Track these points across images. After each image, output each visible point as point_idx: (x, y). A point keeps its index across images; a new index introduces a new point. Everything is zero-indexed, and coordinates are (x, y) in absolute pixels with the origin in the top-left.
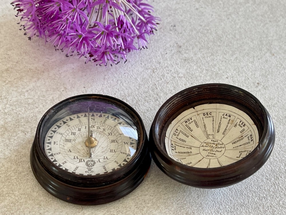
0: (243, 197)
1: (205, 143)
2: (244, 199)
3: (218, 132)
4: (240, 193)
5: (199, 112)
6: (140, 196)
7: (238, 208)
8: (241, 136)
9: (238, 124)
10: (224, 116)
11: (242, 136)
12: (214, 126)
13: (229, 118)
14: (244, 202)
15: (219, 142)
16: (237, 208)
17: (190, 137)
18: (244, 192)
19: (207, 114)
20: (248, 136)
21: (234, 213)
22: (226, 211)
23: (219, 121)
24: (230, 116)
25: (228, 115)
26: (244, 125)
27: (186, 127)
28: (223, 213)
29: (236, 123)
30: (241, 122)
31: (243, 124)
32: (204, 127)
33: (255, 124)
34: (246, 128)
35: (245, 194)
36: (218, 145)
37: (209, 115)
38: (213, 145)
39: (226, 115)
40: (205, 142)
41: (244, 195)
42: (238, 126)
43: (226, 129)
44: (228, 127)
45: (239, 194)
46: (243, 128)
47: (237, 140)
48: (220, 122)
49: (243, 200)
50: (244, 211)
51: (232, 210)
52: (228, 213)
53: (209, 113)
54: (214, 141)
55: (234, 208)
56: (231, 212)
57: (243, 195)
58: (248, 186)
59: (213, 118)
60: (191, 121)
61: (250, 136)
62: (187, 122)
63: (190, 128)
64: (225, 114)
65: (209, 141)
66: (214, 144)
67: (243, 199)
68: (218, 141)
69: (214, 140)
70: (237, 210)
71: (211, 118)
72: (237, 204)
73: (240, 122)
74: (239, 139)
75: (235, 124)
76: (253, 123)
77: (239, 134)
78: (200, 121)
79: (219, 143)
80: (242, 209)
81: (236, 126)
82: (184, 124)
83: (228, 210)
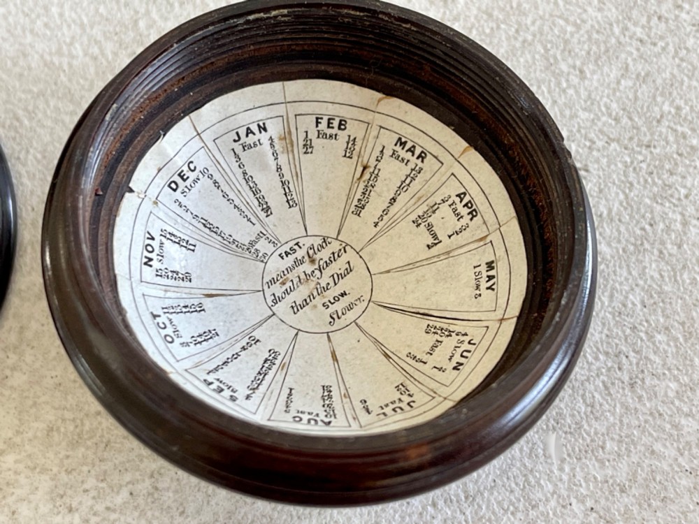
1: (273, 281)
3: (267, 210)
5: (153, 193)
8: (360, 169)
9: (313, 135)
10: (243, 139)
11: (365, 168)
12: (237, 202)
13: (264, 137)
15: (307, 242)
17: (208, 303)
19: (181, 176)
20: (388, 152)
23: (239, 172)
24: (263, 128)
25: (254, 128)
26: (342, 125)
27: (158, 280)
29: (302, 136)
30: (324, 123)
31: (336, 123)
32: (207, 231)
33: (389, 92)
34: (353, 129)
36: (317, 257)
37: (192, 176)
38: (301, 268)
39: (249, 132)
40: (267, 279)
42: (317, 143)
43: (283, 183)
44: (285, 170)
46: (343, 135)
47: (360, 190)
48: (245, 173)
53: (185, 168)
54: (287, 254)
59: (211, 177)
60: (155, 244)
61: (398, 148)
62: (151, 260)
63: (177, 273)
64: (242, 132)
65: (276, 265)
66: (299, 262)
68: (302, 241)
69: (286, 248)
71: (205, 181)
73: (318, 123)
74: (362, 185)
75: (301, 143)
76: (379, 95)
77: (347, 169)
78: (179, 220)
79: (312, 247)
81: (308, 147)
82: (148, 273)
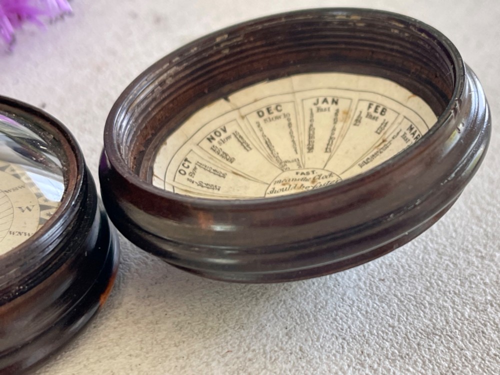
0: (427, 310)
1: (279, 182)
2: (432, 317)
3: (311, 149)
4: (415, 303)
5: (244, 111)
6: (95, 363)
7: (422, 343)
8: (381, 141)
9: (364, 115)
10: (320, 105)
11: (384, 141)
12: (296, 139)
13: (333, 108)
14: (434, 324)
15: (319, 172)
16: (419, 344)
17: (230, 176)
18: (424, 298)
19: (268, 110)
20: (401, 134)
21: (414, 358)
22: (387, 358)
23: (308, 124)
24: (335, 102)
25: (330, 100)
26: (383, 112)
27: (211, 152)
28: (379, 365)
29: (357, 114)
30: (373, 107)
31: (380, 110)
32: (265, 146)
33: (416, 92)
34: (389, 116)
35: (430, 304)
36: (319, 181)
37: (276, 113)
38: (303, 182)
39: (325, 101)
40: (277, 180)
41: (427, 305)
42: (365, 120)
43: (331, 138)
44: (337, 133)
45: (412, 307)
46: (381, 119)
47: (373, 153)
48: (311, 125)
49: (430, 320)
50: (442, 348)
51: (405, 351)
52: (394, 361)
53: (273, 107)
54: (302, 174)
55: (409, 344)
56: (402, 357)
57: (425, 308)
58: (433, 281)
59: (289, 120)
60: (224, 136)
61: (408, 132)
62: (213, 138)
63: (227, 155)
64: (321, 100)
65: (291, 175)
66: (306, 180)
67: (429, 316)
68: (317, 171)
69: (305, 171)
70: (419, 349)
71: (284, 121)
72: (414, 332)
73: (369, 107)
74: (376, 150)
75: (355, 118)
76: (408, 93)
77: (376, 138)
78: (252, 133)
79: (320, 176)
80: (436, 343)
81: (358, 121)
82: (206, 144)
83: (393, 353)
